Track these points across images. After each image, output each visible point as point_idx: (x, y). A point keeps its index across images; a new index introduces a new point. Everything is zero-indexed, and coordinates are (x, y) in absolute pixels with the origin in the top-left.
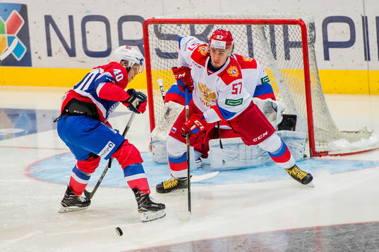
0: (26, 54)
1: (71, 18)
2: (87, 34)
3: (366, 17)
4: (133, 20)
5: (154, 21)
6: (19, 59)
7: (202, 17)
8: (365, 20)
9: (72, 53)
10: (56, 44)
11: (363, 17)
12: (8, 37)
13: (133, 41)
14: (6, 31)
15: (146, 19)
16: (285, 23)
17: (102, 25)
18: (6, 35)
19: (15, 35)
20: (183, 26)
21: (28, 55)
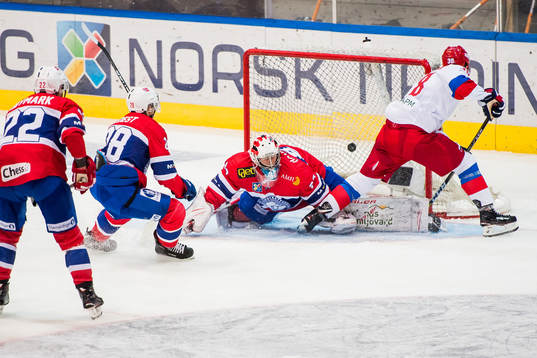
0: (105, 82)
1: (159, 43)
2: (177, 64)
3: (497, 64)
4: (231, 50)
5: (257, 52)
6: (97, 87)
7: (311, 50)
8: (496, 66)
9: (158, 83)
10: (141, 72)
11: (494, 63)
12: (87, 62)
13: (229, 75)
14: (84, 54)
15: (245, 50)
16: (406, 62)
17: (195, 53)
18: (84, 59)
19: (94, 60)
20: (289, 59)
21: (108, 83)
